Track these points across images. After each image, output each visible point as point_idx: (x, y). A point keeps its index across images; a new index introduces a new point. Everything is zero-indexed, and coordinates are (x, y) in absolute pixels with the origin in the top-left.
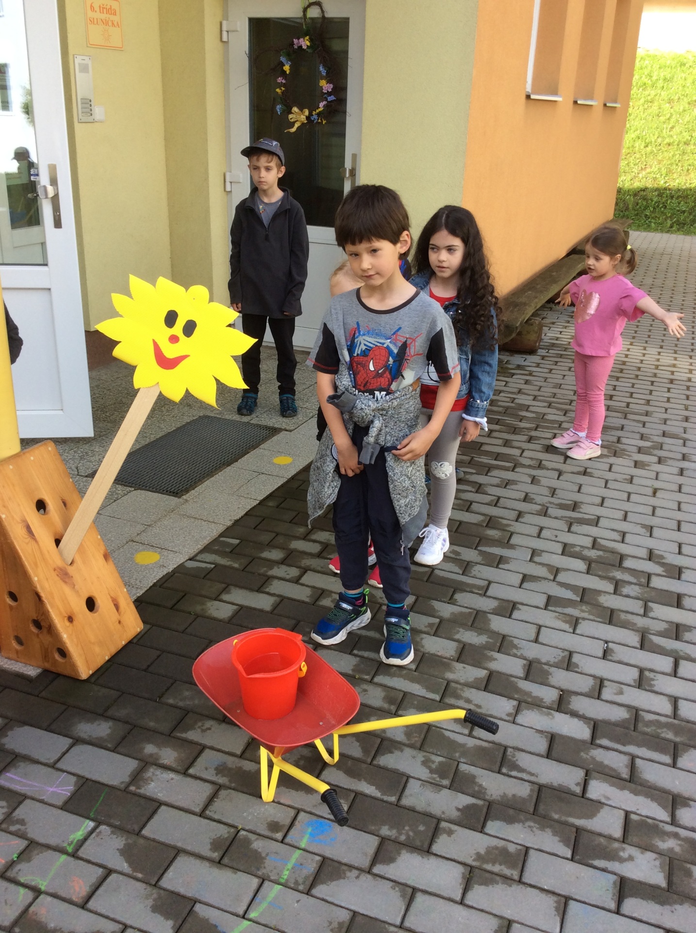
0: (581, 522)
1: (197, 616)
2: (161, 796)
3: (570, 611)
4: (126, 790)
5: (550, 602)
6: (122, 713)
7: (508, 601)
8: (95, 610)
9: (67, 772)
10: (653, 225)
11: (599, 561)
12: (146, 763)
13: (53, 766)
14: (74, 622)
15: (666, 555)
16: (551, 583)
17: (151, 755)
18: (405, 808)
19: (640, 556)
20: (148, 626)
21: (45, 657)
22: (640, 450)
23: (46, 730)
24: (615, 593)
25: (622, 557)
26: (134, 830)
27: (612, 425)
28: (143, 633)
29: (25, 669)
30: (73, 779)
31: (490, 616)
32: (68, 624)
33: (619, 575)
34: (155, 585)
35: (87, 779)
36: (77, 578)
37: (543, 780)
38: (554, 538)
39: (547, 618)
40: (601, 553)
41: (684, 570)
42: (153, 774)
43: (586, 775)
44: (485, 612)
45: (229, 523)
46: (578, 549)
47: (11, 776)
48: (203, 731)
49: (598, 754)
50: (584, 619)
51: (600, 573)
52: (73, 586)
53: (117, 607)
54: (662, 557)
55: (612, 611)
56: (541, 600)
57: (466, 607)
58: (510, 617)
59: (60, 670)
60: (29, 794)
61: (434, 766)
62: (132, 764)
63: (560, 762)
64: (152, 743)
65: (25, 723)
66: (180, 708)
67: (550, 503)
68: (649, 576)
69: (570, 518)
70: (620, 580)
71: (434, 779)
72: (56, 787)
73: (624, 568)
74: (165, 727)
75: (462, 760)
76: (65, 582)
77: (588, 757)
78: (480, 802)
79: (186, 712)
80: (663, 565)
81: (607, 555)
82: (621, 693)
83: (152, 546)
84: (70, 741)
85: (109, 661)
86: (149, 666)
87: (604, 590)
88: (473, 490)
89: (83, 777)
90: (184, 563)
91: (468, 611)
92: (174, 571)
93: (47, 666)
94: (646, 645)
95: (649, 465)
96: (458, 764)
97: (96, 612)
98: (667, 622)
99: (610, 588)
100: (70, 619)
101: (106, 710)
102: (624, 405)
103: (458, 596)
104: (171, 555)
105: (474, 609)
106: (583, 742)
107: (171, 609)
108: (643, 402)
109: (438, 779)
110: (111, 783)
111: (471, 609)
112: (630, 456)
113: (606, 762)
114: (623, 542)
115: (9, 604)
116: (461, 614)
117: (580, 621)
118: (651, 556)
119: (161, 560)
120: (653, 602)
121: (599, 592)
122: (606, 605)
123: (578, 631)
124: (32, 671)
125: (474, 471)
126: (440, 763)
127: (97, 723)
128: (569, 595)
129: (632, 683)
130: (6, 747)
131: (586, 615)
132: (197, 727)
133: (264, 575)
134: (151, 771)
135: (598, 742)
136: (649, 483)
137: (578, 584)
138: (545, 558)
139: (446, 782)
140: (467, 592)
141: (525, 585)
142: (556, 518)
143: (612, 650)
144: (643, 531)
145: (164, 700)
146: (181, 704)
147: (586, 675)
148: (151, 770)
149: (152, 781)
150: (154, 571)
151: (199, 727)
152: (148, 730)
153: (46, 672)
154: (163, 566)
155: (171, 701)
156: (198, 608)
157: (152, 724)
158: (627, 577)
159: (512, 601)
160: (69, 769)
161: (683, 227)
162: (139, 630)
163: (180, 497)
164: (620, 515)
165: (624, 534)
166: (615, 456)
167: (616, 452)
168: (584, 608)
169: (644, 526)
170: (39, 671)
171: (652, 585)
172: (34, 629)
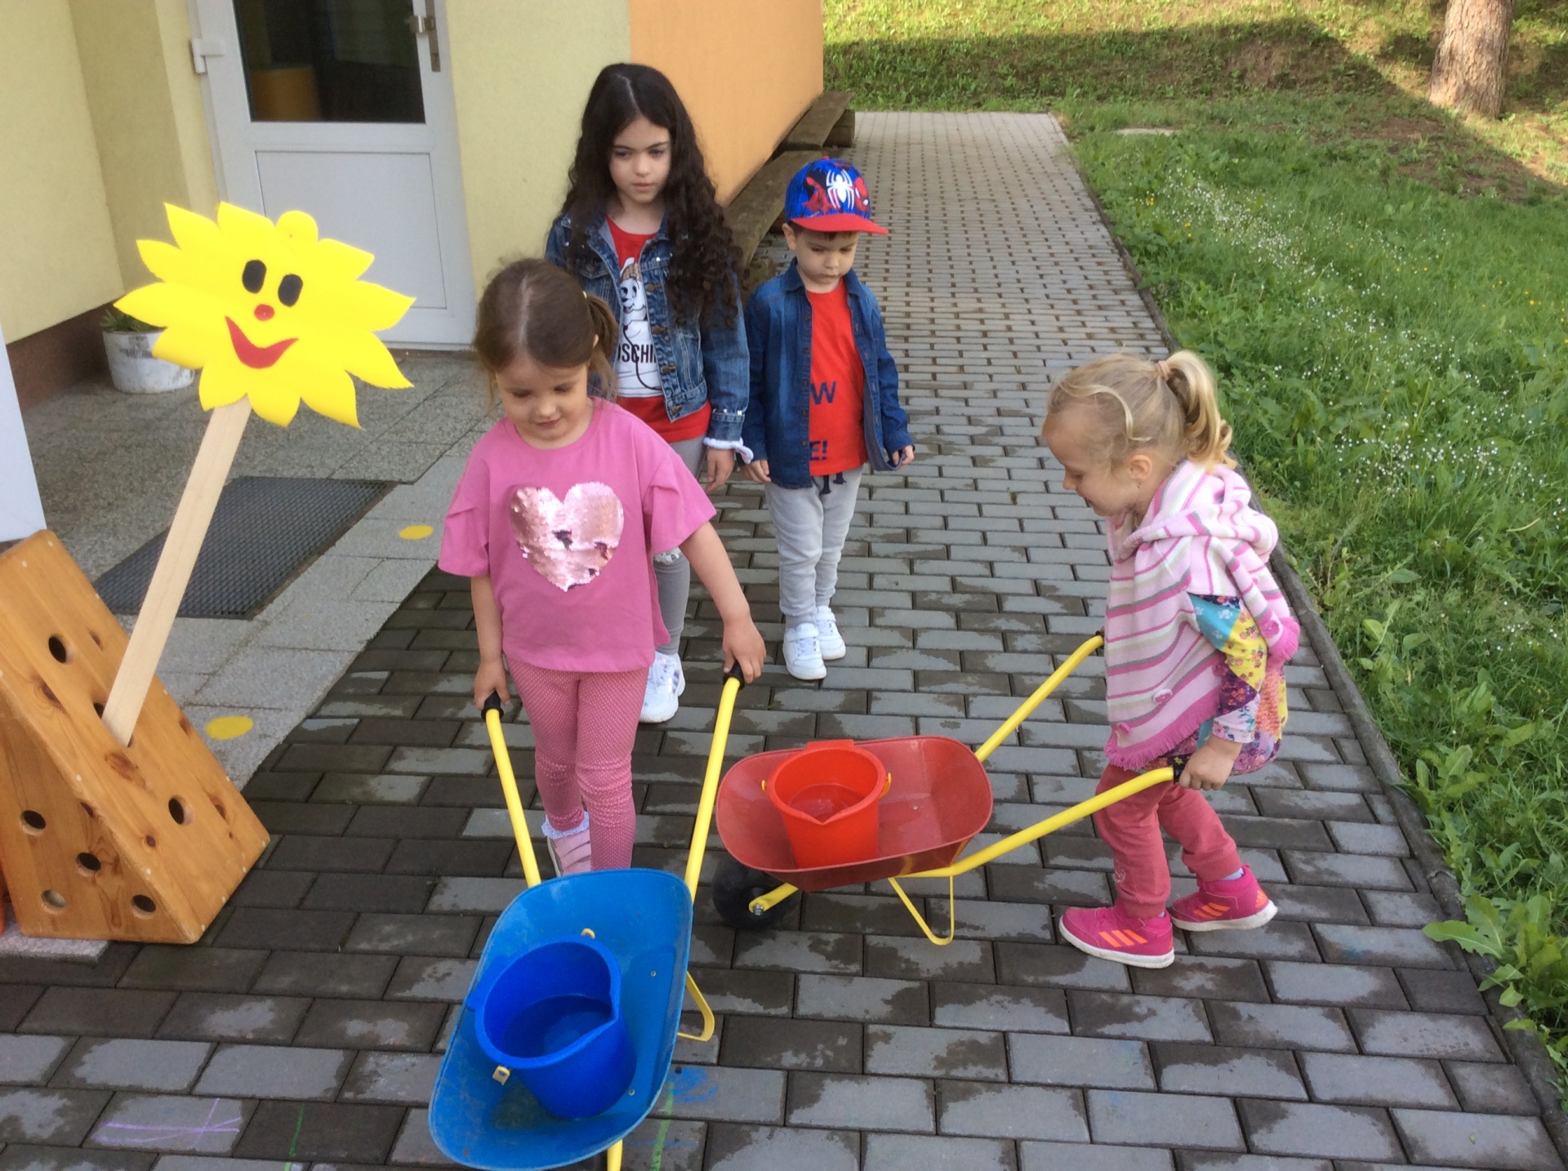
0: (926, 556)
1: (358, 805)
2: (403, 1095)
3: (951, 687)
4: (338, 1101)
5: (919, 680)
6: (284, 982)
7: (858, 690)
8: (186, 821)
9: (221, 1097)
10: (880, 99)
11: (969, 609)
12: (357, 1051)
13: (190, 1092)
14: (159, 847)
15: (1058, 584)
16: (912, 653)
17: (362, 1037)
18: (805, 1018)
19: (1023, 592)
20: (277, 838)
21: (113, 918)
22: (973, 440)
23: (153, 1038)
24: (1006, 650)
25: (999, 598)
26: (377, 1159)
27: (921, 409)
28: (270, 850)
29: (76, 947)
30: (238, 1104)
31: (839, 717)
32: (148, 849)
33: (1003, 624)
34: (261, 769)
35: (261, 1100)
36: (146, 770)
37: (994, 932)
38: (894, 587)
39: (921, 703)
40: (967, 597)
41: (1089, 602)
42: (377, 1064)
43: (1052, 912)
44: (828, 712)
45: (360, 648)
46: (933, 597)
47: (117, 1125)
48: (438, 980)
49: (1058, 879)
50: (975, 695)
51: (976, 626)
52: (142, 784)
53: (221, 810)
54: (1054, 588)
55: (1010, 676)
56: (907, 681)
57: (799, 711)
58: (868, 712)
59: (146, 935)
60: (162, 1146)
61: (829, 949)
62: (333, 1059)
63: (1009, 902)
64: (357, 1017)
65: (107, 1036)
66: (385, 953)
67: (872, 536)
68: (1045, 618)
69: (909, 553)
70: (1006, 631)
71: (836, 967)
72: (210, 1125)
73: (1006, 612)
74: (369, 987)
75: (869, 930)
76: (128, 778)
77: (1046, 886)
78: (915, 985)
79: (399, 957)
80: (1059, 599)
81: (977, 598)
82: (1061, 788)
83: (231, 706)
84: (204, 1047)
85: (228, 903)
86: (302, 900)
87: (990, 648)
88: (748, 534)
89: (252, 1098)
90: (300, 724)
91: (802, 715)
92: (290, 741)
93: (119, 933)
94: (1073, 714)
95: (993, 461)
96: (864, 940)
97: (189, 823)
98: (1091, 677)
99: (998, 645)
100: (151, 841)
101: (252, 984)
102: (929, 376)
103: (780, 697)
104: (273, 716)
105: (812, 712)
106: (1033, 866)
107: (307, 801)
108: (954, 369)
109: (842, 966)
110: (306, 1095)
111: (806, 711)
112: (959, 450)
113: (1073, 889)
114: (993, 575)
115: (29, 836)
116: (794, 721)
117: (971, 699)
118: (1038, 589)
119: (258, 727)
120: (1062, 653)
121: (982, 654)
122: (998, 669)
123: (973, 714)
124: (90, 949)
125: (739, 505)
126: (837, 942)
127: (244, 1007)
128: (941, 665)
129: (1071, 771)
130: (89, 1081)
131: (975, 689)
132: (425, 976)
133: (451, 719)
134: (371, 1062)
135: (1053, 862)
136: (1003, 485)
137: (950, 646)
138: (891, 618)
139: (855, 968)
140: (792, 688)
141: (875, 662)
142: (887, 557)
143: (1028, 731)
144: (1016, 556)
145: (350, 945)
146: (385, 947)
147: (1003, 772)
148: (371, 1059)
149: (380, 1075)
150: (251, 747)
151: (430, 976)
152: (342, 998)
153: (114, 944)
154: (265, 736)
155: (364, 946)
156: (356, 792)
157: (344, 988)
158: (1015, 625)
159: (862, 689)
160: (222, 1090)
161: (927, 100)
162: (264, 845)
163: (251, 619)
164: (976, 538)
165: (991, 565)
166: (940, 452)
167: (939, 446)
168: (970, 679)
169: (1015, 549)
170: (102, 945)
171: (1052, 630)
172: (84, 873)
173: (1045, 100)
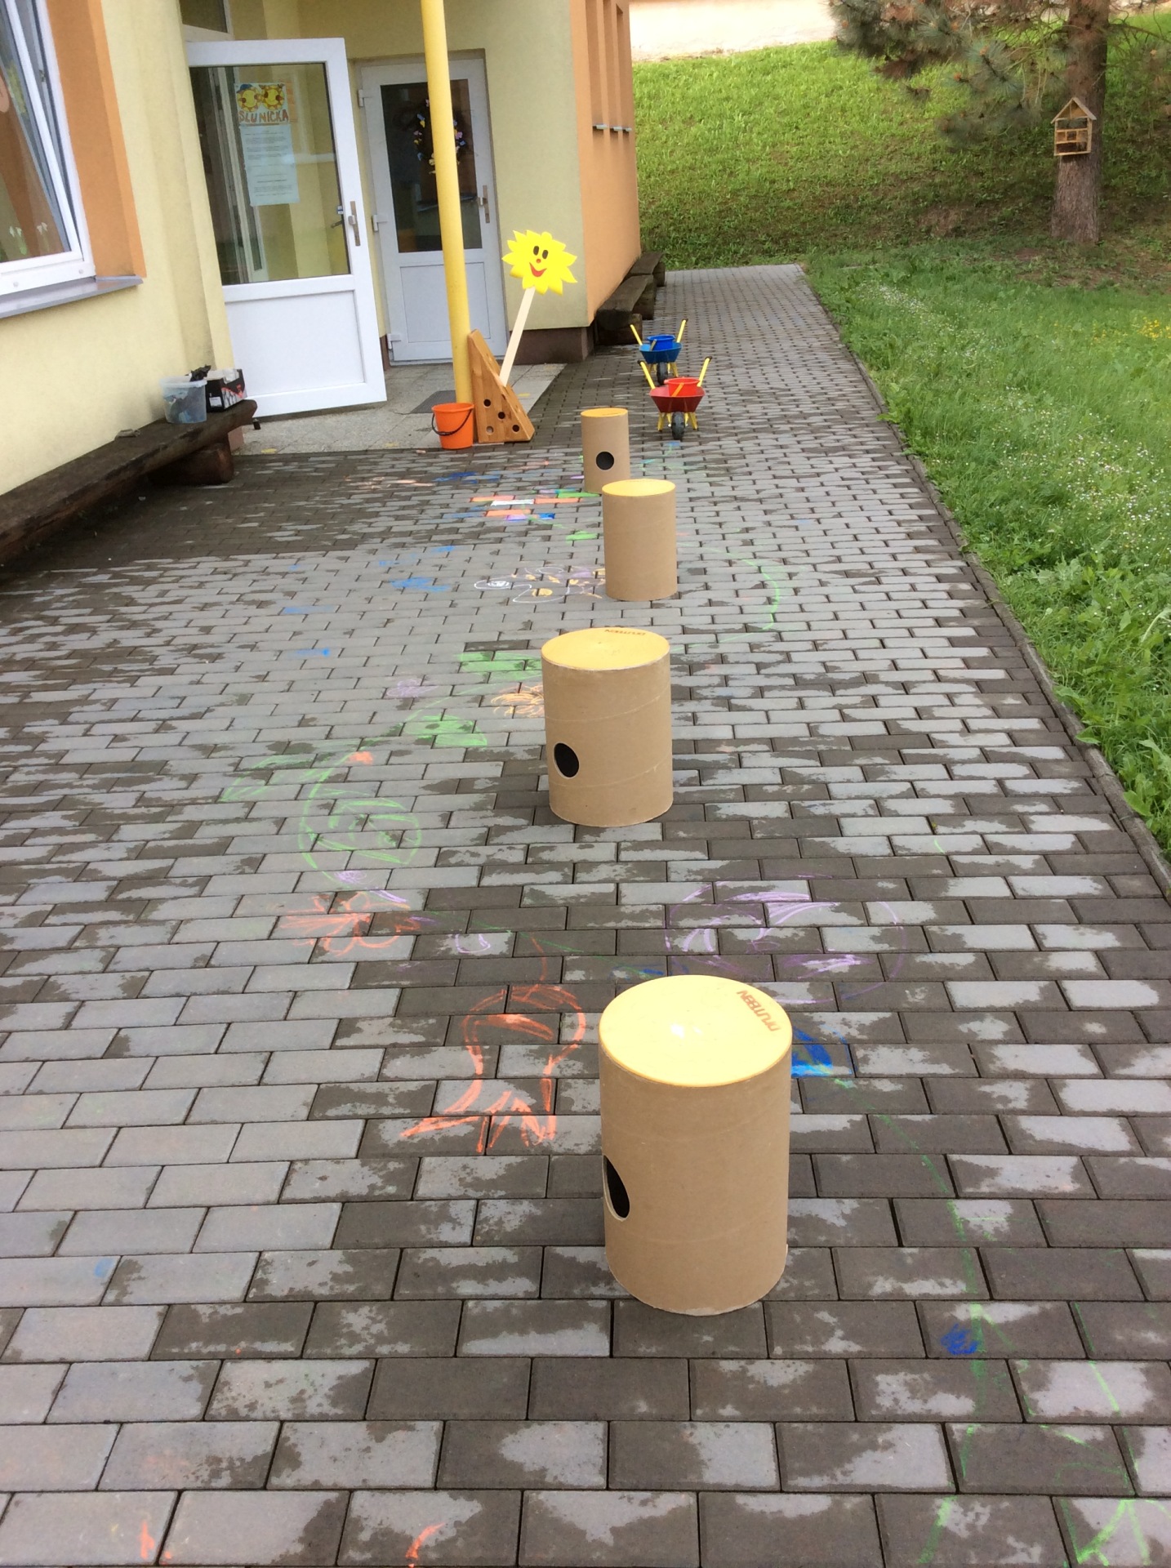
10: (680, 262)
21: (507, 433)
59: (515, 439)
115: (486, 408)
161: (710, 261)
170: (503, 443)
172: (501, 419)
173: (793, 256)
